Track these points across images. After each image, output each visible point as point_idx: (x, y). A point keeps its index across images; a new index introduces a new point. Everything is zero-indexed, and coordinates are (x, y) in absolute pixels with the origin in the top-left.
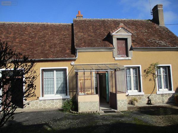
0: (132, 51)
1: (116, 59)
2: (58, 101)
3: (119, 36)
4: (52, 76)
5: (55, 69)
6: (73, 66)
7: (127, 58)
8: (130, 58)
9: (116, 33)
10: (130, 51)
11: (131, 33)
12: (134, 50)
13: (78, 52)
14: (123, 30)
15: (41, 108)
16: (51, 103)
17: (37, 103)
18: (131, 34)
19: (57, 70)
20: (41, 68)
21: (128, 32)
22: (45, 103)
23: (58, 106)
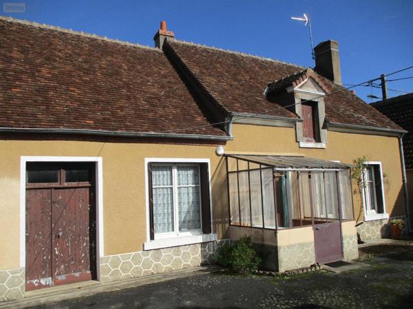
0: (326, 130)
1: (302, 145)
2: (189, 250)
3: (304, 94)
4: (165, 183)
5: (175, 163)
6: (221, 157)
7: (319, 145)
8: (323, 145)
9: (300, 87)
10: (323, 130)
11: (325, 92)
12: (330, 128)
13: (233, 123)
14: (310, 83)
15: (150, 273)
16: (174, 257)
17: (136, 259)
18: (324, 94)
19: (182, 166)
20: (147, 160)
21: (319, 88)
22: (158, 259)
23: (189, 263)
